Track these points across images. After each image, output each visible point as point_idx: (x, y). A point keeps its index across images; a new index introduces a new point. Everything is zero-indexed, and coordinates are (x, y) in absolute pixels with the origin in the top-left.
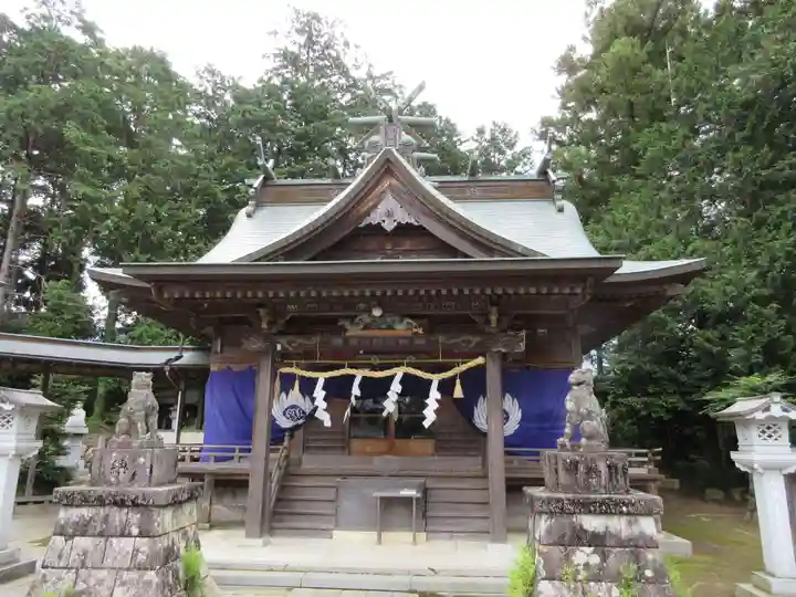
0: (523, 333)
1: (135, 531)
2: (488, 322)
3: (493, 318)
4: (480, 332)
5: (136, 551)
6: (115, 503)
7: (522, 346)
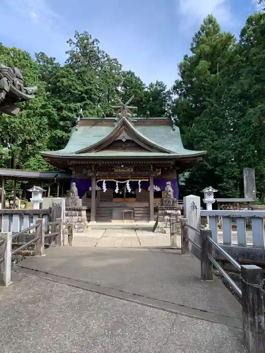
0: (160, 170)
1: (78, 215)
2: (150, 168)
3: (152, 167)
4: (148, 171)
5: (78, 219)
6: (73, 210)
7: (160, 173)
